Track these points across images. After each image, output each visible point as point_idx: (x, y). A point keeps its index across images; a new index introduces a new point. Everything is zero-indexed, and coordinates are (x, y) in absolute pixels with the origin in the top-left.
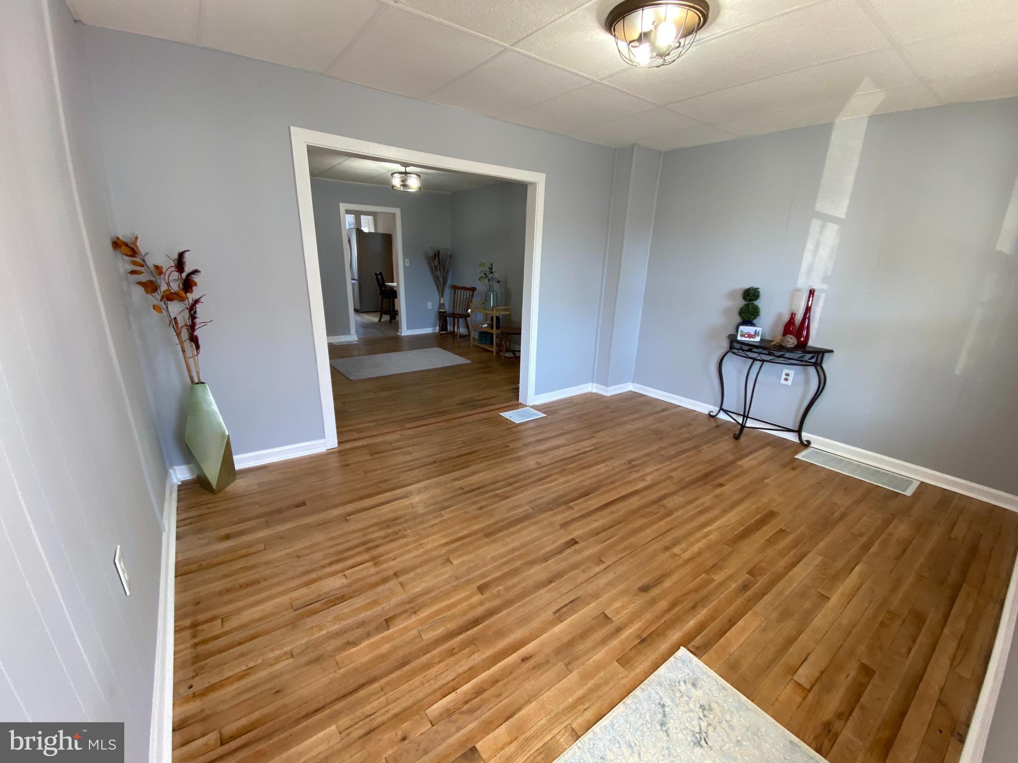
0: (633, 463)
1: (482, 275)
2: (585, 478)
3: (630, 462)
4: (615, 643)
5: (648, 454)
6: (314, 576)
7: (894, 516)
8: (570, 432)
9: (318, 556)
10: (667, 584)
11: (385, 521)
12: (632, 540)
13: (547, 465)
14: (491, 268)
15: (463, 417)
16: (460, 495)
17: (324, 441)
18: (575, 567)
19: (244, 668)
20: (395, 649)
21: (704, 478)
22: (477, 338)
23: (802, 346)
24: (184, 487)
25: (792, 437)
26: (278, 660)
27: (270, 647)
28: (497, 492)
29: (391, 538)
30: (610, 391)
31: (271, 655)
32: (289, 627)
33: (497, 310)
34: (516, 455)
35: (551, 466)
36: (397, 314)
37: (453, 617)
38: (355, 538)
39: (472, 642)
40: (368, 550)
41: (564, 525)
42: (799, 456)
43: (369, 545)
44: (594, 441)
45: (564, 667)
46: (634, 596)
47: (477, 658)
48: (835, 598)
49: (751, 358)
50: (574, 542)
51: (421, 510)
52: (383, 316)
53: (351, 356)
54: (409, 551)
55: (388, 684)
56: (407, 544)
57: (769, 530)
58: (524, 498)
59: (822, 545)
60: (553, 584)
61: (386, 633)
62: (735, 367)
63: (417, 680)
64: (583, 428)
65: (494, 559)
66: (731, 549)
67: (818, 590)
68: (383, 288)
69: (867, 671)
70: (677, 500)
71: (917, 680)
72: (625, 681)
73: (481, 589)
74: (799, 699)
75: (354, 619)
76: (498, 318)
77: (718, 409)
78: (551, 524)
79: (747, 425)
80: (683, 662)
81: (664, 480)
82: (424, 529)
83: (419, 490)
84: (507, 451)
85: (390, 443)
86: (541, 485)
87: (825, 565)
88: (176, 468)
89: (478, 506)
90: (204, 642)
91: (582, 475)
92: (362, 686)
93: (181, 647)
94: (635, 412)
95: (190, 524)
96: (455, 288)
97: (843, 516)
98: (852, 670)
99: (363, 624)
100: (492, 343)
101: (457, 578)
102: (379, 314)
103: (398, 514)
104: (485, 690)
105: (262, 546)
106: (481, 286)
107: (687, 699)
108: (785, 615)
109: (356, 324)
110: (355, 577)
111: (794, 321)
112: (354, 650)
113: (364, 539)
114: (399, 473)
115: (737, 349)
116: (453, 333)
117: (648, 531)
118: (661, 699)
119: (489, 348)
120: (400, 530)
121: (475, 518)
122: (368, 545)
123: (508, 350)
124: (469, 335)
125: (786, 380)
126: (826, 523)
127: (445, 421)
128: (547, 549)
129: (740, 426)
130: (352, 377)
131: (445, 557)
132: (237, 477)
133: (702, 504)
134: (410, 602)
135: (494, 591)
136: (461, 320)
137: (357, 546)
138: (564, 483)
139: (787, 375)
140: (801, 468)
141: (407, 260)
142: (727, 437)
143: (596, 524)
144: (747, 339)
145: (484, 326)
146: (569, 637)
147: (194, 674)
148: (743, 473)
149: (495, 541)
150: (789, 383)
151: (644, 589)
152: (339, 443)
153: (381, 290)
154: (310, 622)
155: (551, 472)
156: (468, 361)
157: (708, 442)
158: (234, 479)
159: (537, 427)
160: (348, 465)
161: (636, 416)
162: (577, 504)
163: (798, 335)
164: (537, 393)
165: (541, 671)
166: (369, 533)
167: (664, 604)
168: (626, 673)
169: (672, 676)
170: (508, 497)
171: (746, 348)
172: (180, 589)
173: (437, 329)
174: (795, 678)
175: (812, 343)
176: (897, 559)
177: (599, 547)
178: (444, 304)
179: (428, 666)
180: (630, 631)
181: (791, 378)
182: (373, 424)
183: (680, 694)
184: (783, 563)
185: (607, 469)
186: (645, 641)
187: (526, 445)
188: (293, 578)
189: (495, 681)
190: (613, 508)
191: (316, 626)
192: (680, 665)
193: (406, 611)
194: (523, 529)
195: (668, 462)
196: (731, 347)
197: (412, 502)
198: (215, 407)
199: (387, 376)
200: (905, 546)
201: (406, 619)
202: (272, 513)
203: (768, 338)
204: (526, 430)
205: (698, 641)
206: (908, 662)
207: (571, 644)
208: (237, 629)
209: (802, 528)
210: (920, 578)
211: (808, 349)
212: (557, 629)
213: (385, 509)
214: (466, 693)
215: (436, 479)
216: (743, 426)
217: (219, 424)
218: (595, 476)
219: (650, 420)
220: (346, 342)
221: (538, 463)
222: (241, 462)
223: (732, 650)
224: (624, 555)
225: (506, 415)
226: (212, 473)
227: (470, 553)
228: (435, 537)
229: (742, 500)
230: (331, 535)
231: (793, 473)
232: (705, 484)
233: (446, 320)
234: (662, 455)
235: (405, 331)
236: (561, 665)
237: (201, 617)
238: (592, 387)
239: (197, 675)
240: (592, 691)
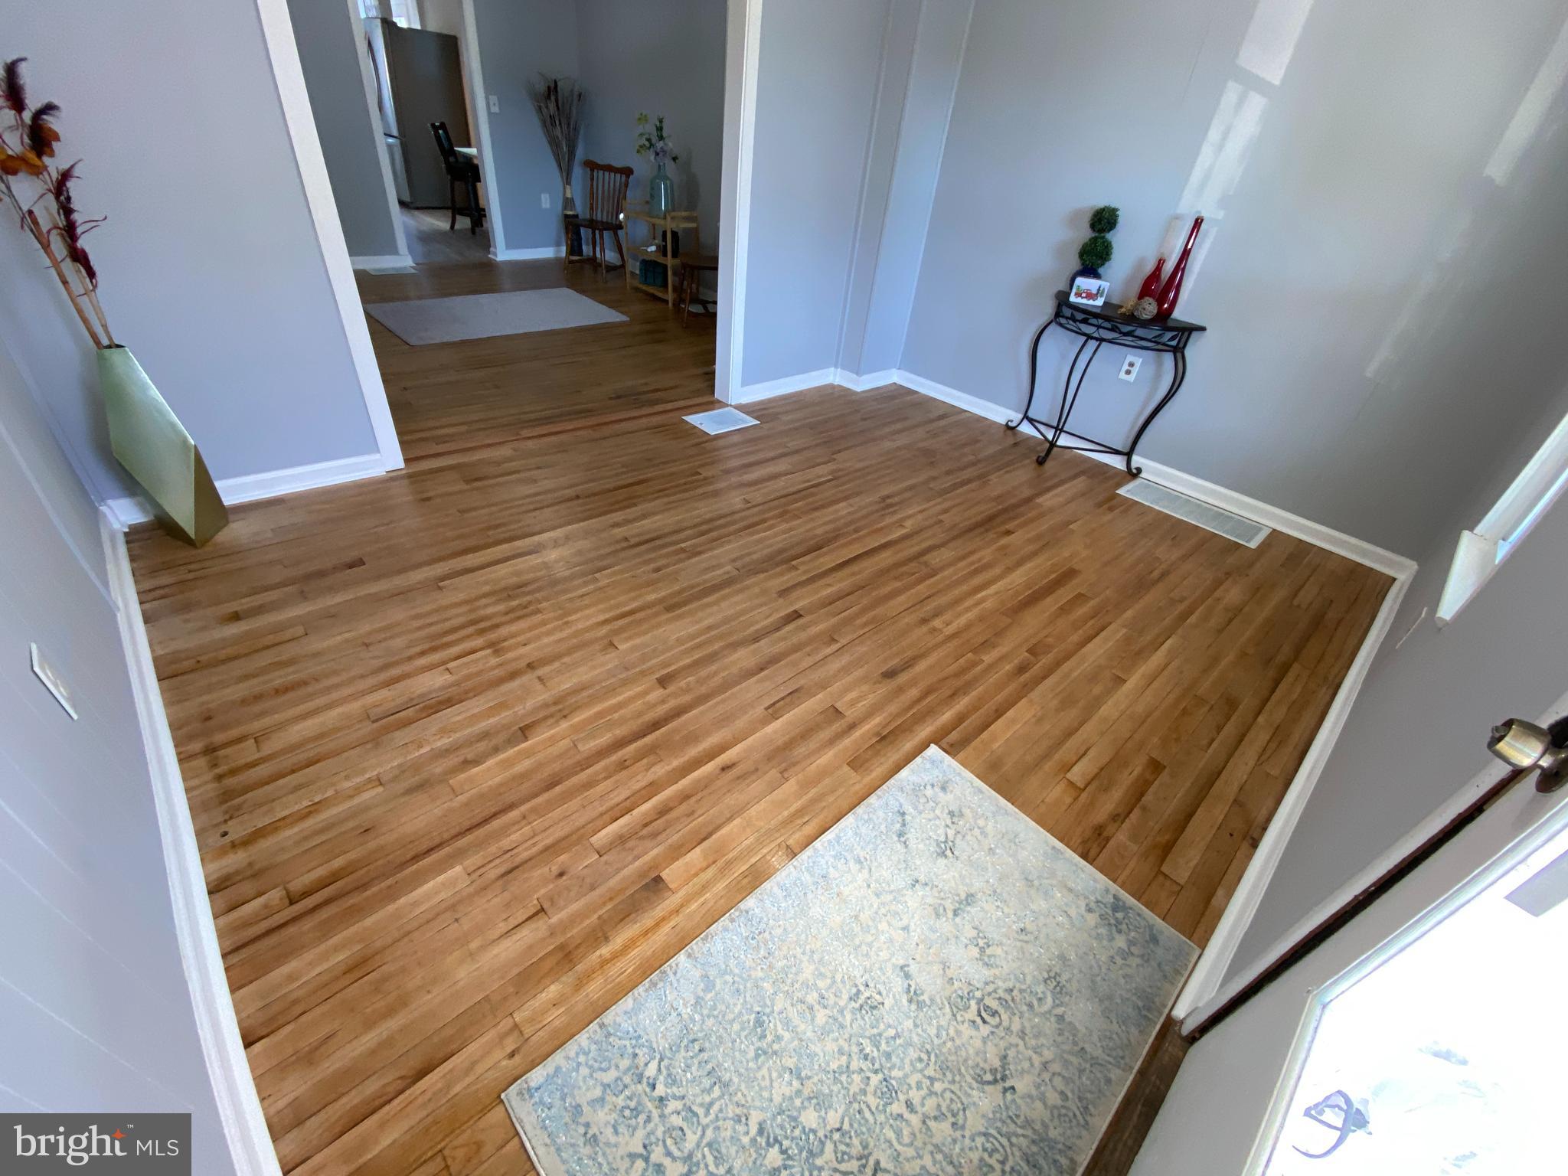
0: (889, 501)
1: (644, 141)
2: (819, 524)
3: (884, 499)
4: (847, 742)
5: (911, 488)
6: (395, 672)
7: (1228, 574)
8: (797, 452)
9: (399, 642)
10: (921, 666)
11: (505, 589)
12: (879, 611)
13: (759, 505)
14: (660, 129)
15: (621, 421)
16: (624, 549)
17: (377, 456)
18: (796, 648)
19: (306, 803)
20: (540, 766)
21: (986, 524)
22: (638, 272)
23: (1163, 318)
24: (133, 536)
25: (1117, 462)
26: (358, 790)
27: (343, 774)
28: (683, 545)
29: (516, 615)
30: (862, 384)
31: (347, 784)
32: (369, 746)
33: (672, 218)
34: (711, 488)
35: (766, 506)
36: (485, 216)
37: (623, 721)
38: (457, 616)
39: (652, 750)
40: (482, 632)
41: (783, 593)
42: (1122, 491)
43: (482, 625)
44: (831, 466)
45: (779, 775)
46: (875, 683)
47: (659, 771)
48: (1132, 682)
49: (1084, 334)
50: (796, 615)
51: (561, 572)
52: (458, 217)
53: (407, 298)
54: (549, 633)
55: (533, 810)
56: (544, 623)
57: (1064, 594)
58: (724, 556)
59: (1129, 614)
60: (766, 672)
61: (523, 745)
62: (1059, 347)
63: (574, 804)
64: (817, 445)
65: (680, 641)
66: (1009, 620)
67: (1114, 671)
68: (452, 159)
69: (1155, 767)
70: (946, 554)
71: (1213, 776)
72: (857, 787)
73: (663, 682)
74: (1068, 800)
75: (469, 730)
76: (674, 234)
77: (1021, 416)
78: (764, 592)
79: (1059, 443)
80: (933, 762)
81: (930, 526)
82: (571, 600)
83: (555, 541)
84: (697, 481)
85: (498, 464)
86: (752, 534)
87: (1128, 640)
88: (110, 502)
89: (652, 566)
90: (233, 772)
91: (812, 519)
92: (495, 815)
93: (196, 782)
94: (898, 420)
95: (162, 597)
96: (592, 166)
97: (1164, 575)
98: (1137, 768)
99: (485, 735)
100: (665, 285)
101: (626, 669)
102: (449, 213)
103: (525, 578)
104: (671, 809)
105: (300, 630)
106: (643, 166)
107: (933, 804)
108: (1067, 702)
109: (408, 235)
110: (465, 672)
111: (1159, 275)
112: (475, 770)
113: (473, 616)
114: (519, 514)
115: (1067, 318)
116: (593, 260)
117: (902, 598)
118: (901, 806)
119: (660, 295)
120: (530, 603)
121: (650, 584)
122: (480, 625)
123: (695, 300)
124: (623, 266)
125: (1128, 372)
126: (1141, 585)
127: (591, 427)
128: (758, 627)
129: (1048, 445)
130: (413, 341)
131: (606, 641)
132: (231, 517)
133: (980, 560)
134: (555, 703)
135: (683, 684)
136: (605, 233)
137: (462, 627)
138: (784, 532)
139: (1131, 365)
140: (1122, 508)
141: (493, 99)
142: (1027, 461)
143: (829, 590)
144: (1085, 301)
145: (649, 250)
146: (787, 738)
147: (227, 817)
148: (1042, 515)
149: (680, 617)
150: (1132, 378)
151: (890, 675)
152: (406, 461)
153: (447, 162)
154: (401, 737)
155: (766, 516)
156: (624, 318)
157: (999, 469)
158: (227, 522)
159: (743, 443)
160: (428, 499)
161: (899, 426)
162: (803, 563)
163: (1161, 299)
164: (745, 383)
165: (748, 781)
166: (479, 608)
167: (914, 693)
168: (859, 778)
169: (914, 778)
170: (700, 553)
171: (1080, 316)
172: (173, 698)
173: (563, 251)
174: (1069, 776)
175: (1178, 314)
176: (1220, 631)
177: (834, 620)
178: (572, 200)
179: (589, 785)
180: (867, 727)
181: (1135, 370)
182: (464, 428)
183: (925, 800)
184: (1075, 638)
185: (851, 509)
186: (885, 739)
187: (727, 472)
188: (362, 677)
189: (685, 797)
190: (855, 568)
191: (412, 742)
192: (928, 766)
193: (552, 716)
194: (724, 598)
195: (939, 500)
196: (1058, 314)
197: (546, 560)
198: (155, 392)
199: (477, 340)
200: (1235, 613)
201: (551, 727)
202: (309, 577)
203: (1115, 301)
204: (725, 448)
205: (954, 736)
206: (1207, 755)
207: (789, 745)
208: (284, 751)
209: (1108, 592)
210: (1243, 655)
211: (1170, 324)
212: (769, 729)
213: (502, 570)
214: (645, 814)
215: (582, 524)
216: (1052, 444)
217: (173, 425)
218: (830, 522)
219: (920, 433)
220: (393, 269)
221: (747, 501)
222: (232, 491)
223: (995, 746)
224: (866, 630)
225: (694, 419)
226: (183, 510)
227: (645, 633)
228: (587, 612)
229: (1034, 554)
230: (419, 610)
231: (1109, 516)
232: (987, 531)
233: (578, 234)
234: (931, 489)
235: (503, 253)
236: (774, 773)
237: (219, 738)
238: (835, 375)
239: (231, 818)
240: (814, 801)
